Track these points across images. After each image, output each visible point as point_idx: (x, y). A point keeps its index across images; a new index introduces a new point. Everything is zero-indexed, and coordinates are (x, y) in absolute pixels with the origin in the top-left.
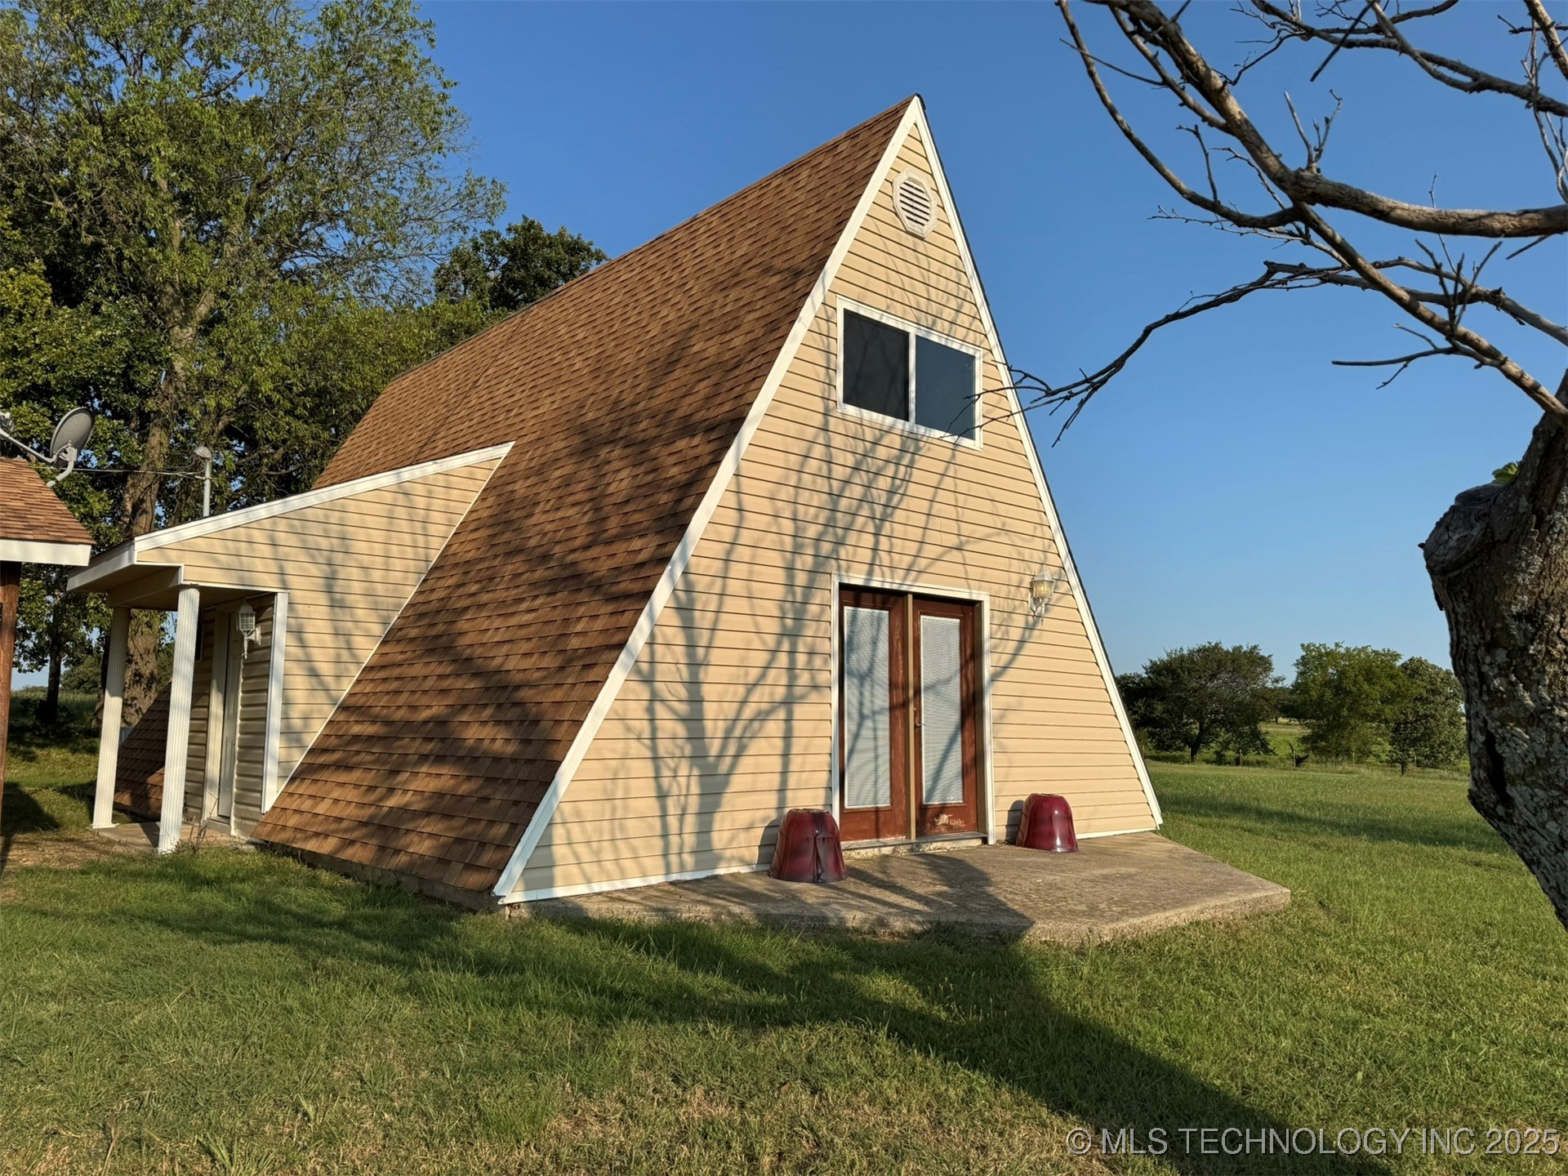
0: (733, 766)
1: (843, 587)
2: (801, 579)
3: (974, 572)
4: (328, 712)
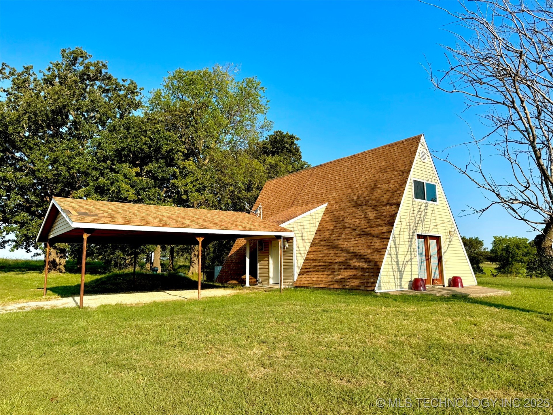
0: (404, 270)
1: (417, 235)
2: (411, 234)
3: (439, 230)
4: (303, 261)
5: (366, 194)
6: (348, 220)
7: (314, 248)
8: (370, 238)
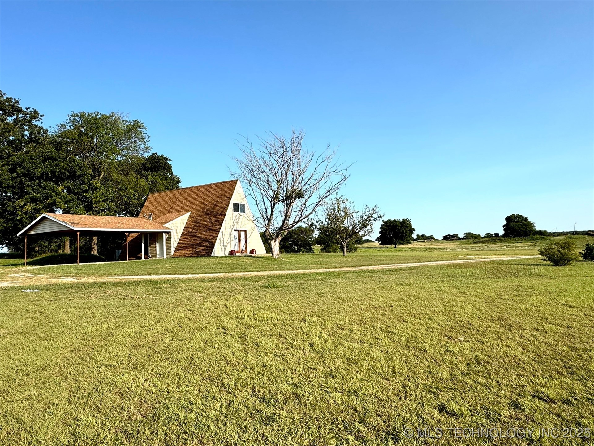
0: (227, 246)
1: (234, 230)
2: (231, 229)
3: (246, 227)
4: (177, 244)
5: (211, 208)
6: (202, 222)
7: (183, 237)
8: (211, 231)
